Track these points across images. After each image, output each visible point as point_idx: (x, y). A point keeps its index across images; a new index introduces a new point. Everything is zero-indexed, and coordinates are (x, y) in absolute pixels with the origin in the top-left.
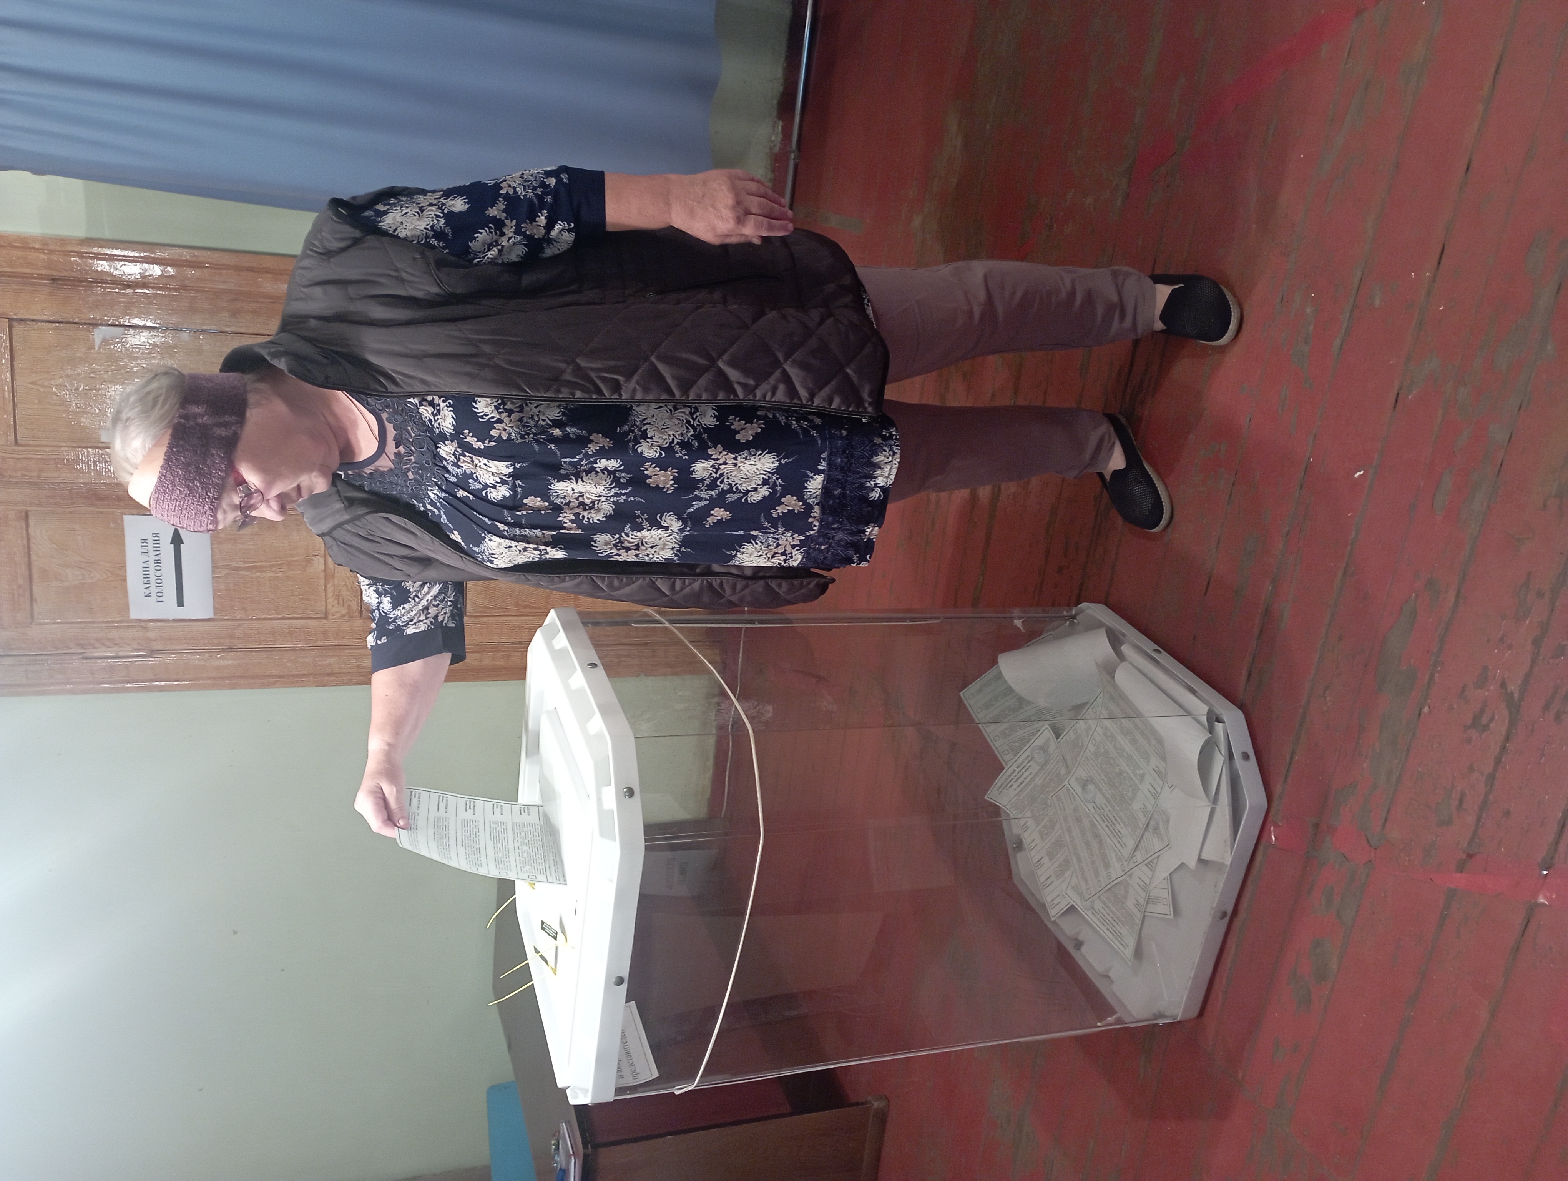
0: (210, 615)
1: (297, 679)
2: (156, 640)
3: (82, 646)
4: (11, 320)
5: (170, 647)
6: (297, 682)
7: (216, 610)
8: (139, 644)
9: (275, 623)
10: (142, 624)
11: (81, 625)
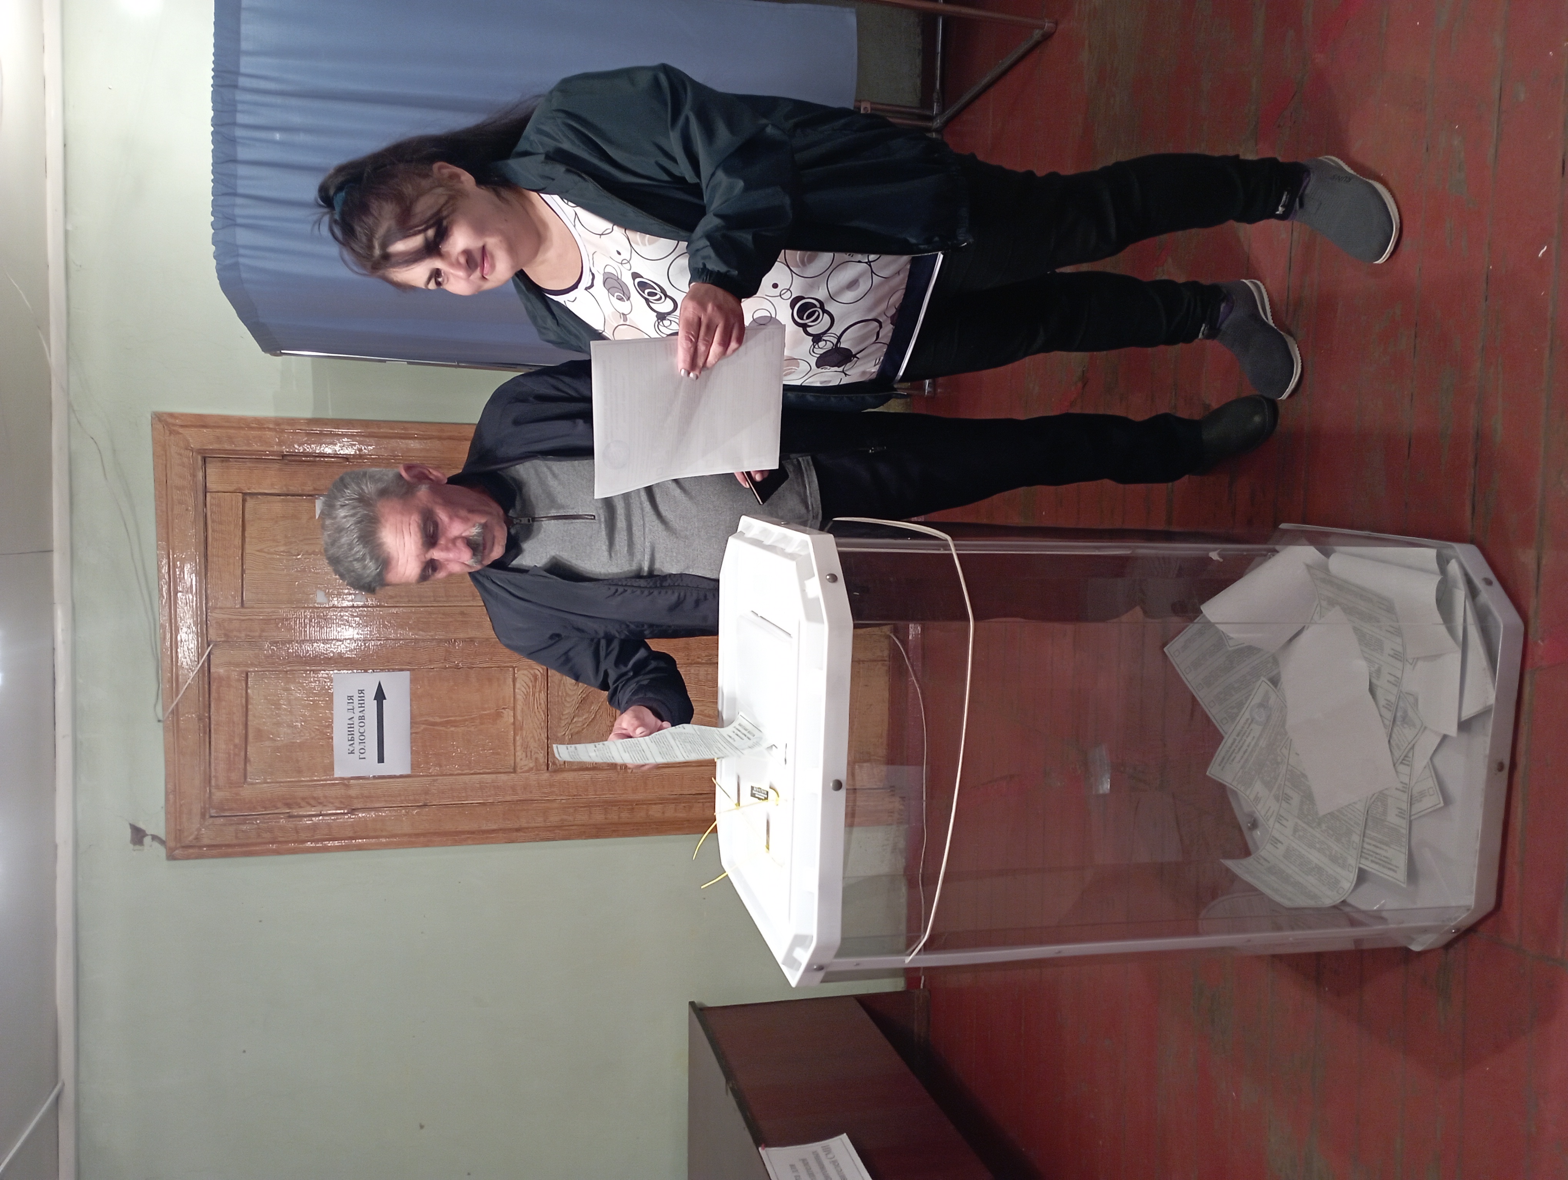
0: (407, 771)
1: (488, 835)
2: (357, 798)
3: (288, 805)
4: (245, 494)
5: (369, 805)
6: (487, 838)
7: (414, 765)
8: (341, 802)
9: (466, 778)
10: (345, 782)
11: (290, 784)
